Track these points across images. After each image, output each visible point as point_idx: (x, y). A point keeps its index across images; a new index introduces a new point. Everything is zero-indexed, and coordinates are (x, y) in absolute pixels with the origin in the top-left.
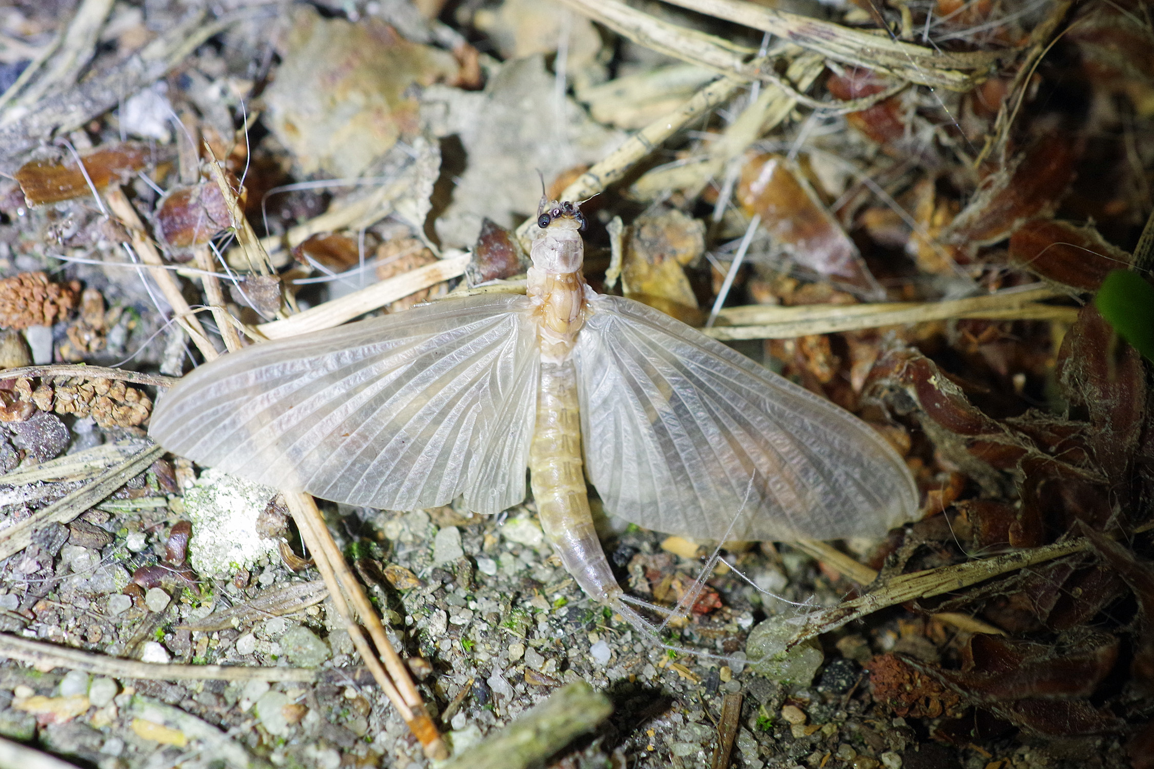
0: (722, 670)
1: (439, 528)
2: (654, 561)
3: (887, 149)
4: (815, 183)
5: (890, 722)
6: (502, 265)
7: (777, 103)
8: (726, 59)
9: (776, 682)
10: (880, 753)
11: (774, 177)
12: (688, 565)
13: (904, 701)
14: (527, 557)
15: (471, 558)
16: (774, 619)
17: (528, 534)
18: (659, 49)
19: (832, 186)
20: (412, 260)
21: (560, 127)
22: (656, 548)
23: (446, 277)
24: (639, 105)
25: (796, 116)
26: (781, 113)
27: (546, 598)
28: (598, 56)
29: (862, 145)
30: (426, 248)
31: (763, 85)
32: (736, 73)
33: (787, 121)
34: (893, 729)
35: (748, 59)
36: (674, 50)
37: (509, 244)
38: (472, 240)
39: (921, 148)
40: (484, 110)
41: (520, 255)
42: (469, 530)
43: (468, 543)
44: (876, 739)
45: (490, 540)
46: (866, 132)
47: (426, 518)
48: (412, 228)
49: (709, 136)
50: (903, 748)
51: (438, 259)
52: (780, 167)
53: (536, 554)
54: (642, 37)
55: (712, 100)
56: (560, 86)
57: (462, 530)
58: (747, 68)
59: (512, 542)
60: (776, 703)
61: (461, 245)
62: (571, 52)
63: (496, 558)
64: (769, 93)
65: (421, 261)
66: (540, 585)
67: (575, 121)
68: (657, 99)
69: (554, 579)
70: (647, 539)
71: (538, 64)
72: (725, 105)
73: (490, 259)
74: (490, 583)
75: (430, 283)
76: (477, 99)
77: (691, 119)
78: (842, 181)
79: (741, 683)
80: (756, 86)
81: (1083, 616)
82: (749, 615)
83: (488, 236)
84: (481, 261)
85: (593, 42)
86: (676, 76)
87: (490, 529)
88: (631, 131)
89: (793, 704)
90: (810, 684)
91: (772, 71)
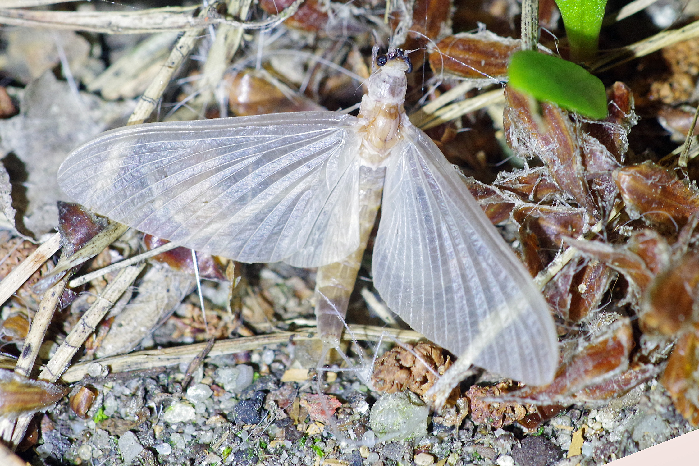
0: (361, 449)
1: (118, 437)
2: (281, 394)
3: (321, 34)
4: (283, 80)
5: (493, 435)
6: (84, 230)
7: (231, 34)
8: (181, 20)
9: (402, 442)
10: (495, 460)
11: (251, 86)
12: (306, 386)
13: (497, 416)
14: (190, 430)
15: (150, 449)
16: (382, 398)
17: (184, 413)
18: (131, 32)
19: (295, 76)
20: (19, 255)
21: (85, 115)
22: (279, 384)
23: (48, 257)
24: (135, 76)
25: (248, 38)
26: (237, 41)
27: (215, 453)
28: (90, 54)
29: (304, 38)
30: (25, 241)
31: (216, 27)
32: (192, 26)
33: (243, 44)
34: (497, 439)
35: (196, 13)
36: (141, 28)
37: (83, 213)
38: (55, 223)
39: (345, 23)
40: (25, 127)
41: (94, 219)
42: (141, 429)
43: (143, 439)
44: (489, 451)
45: (158, 429)
46: (302, 29)
47: (106, 434)
48: (9, 231)
49: (193, 78)
50: (510, 450)
51: (38, 246)
52: (253, 77)
53: (195, 425)
54: (115, 29)
55: (185, 51)
56: (73, 87)
57: (135, 432)
58: (198, 20)
59: (175, 424)
60: (408, 457)
61: (49, 228)
62: (70, 60)
63: (168, 440)
64: (222, 31)
65: (26, 253)
66: (207, 446)
67: (94, 107)
68: (146, 67)
69: (216, 436)
70: (270, 380)
71: (51, 77)
72: (195, 51)
73: (74, 230)
74: (171, 460)
75: (38, 266)
76: (17, 120)
77: (175, 70)
78: (300, 69)
79: (378, 453)
80: (211, 29)
81: (593, 304)
82: (364, 402)
83: (65, 215)
84: (68, 234)
85: (83, 45)
86: (151, 45)
87: (155, 422)
88: (136, 97)
89: (420, 452)
90: (426, 433)
91: (217, 15)
